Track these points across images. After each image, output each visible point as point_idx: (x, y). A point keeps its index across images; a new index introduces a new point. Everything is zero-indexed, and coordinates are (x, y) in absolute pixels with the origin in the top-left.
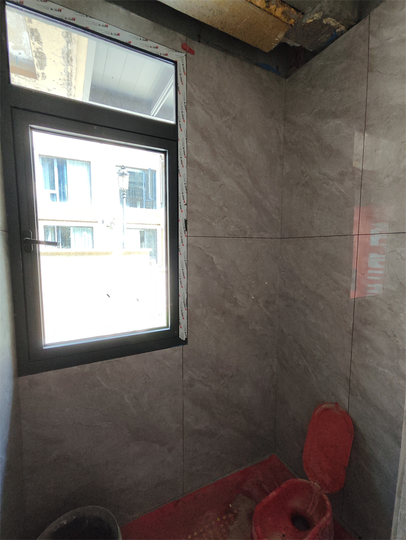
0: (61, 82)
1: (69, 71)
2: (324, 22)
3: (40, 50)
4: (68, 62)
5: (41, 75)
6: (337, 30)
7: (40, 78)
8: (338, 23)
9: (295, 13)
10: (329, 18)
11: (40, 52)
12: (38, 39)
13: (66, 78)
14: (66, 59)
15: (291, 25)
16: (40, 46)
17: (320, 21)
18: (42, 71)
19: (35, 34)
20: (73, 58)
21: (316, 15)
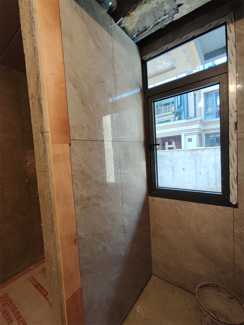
0: (186, 63)
5: (177, 66)
11: (173, 59)
13: (187, 60)
14: (184, 53)
16: (172, 56)
18: (177, 64)
20: (187, 50)
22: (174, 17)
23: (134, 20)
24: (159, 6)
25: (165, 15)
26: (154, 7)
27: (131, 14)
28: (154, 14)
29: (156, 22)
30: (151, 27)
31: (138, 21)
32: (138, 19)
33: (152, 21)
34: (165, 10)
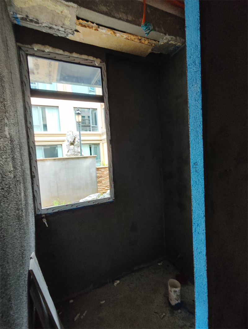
0: (46, 75)
1: (50, 70)
2: (169, 43)
5: (36, 72)
6: (177, 45)
7: (36, 74)
8: (176, 42)
9: (154, 42)
10: (171, 41)
11: (36, 64)
13: (49, 73)
14: (49, 65)
15: (154, 46)
16: (36, 61)
17: (168, 43)
20: (52, 65)
21: (165, 41)
22: (69, 35)
24: (61, 15)
25: (62, 27)
26: (57, 11)
28: (53, 17)
29: (51, 26)
30: (44, 25)
33: (48, 21)
34: (64, 23)
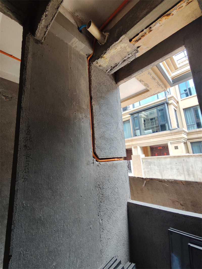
0: (157, 87)
1: (157, 82)
3: (145, 83)
4: (155, 80)
5: (150, 89)
7: (150, 90)
11: (145, 84)
12: (143, 81)
13: (157, 84)
14: (153, 79)
16: (144, 83)
18: (149, 88)
19: (141, 81)
20: (155, 78)
22: (136, 55)
23: (106, 60)
24: (122, 50)
25: (129, 55)
26: (119, 50)
27: (103, 56)
28: (120, 55)
29: (123, 60)
30: (120, 63)
31: (109, 60)
32: (109, 59)
33: (120, 59)
34: (128, 52)
